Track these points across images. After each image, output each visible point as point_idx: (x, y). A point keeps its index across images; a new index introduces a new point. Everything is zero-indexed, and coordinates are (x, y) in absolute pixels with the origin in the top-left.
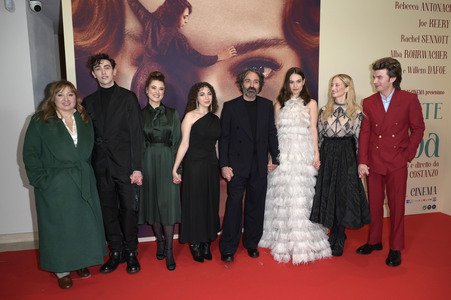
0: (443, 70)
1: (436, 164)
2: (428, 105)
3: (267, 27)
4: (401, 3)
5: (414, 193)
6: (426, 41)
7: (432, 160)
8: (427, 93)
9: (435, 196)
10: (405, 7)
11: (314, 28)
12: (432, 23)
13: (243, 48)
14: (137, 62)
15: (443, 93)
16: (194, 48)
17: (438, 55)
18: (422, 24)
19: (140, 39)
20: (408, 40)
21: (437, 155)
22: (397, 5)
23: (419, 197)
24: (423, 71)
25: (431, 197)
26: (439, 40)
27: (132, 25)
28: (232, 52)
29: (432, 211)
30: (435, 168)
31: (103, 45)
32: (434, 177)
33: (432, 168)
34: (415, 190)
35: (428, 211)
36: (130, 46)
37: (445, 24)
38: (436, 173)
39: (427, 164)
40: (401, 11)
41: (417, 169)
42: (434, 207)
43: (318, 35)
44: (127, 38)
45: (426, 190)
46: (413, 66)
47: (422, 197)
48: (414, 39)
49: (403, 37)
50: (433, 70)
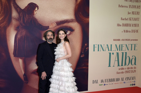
0: (137, 31)
1: (135, 68)
2: (132, 45)
3: (69, 15)
4: (121, 5)
5: (126, 79)
6: (131, 20)
7: (134, 66)
8: (131, 40)
9: (135, 80)
10: (122, 6)
11: (87, 15)
12: (133, 13)
13: (59, 23)
14: (17, 29)
15: (137, 40)
16: (40, 23)
17: (135, 25)
18: (129, 13)
19: (18, 20)
20: (124, 19)
21: (135, 64)
22: (119, 6)
23: (129, 81)
24: (130, 32)
25: (133, 81)
26: (136, 19)
27: (15, 14)
28: (55, 25)
29: (134, 86)
30: (135, 69)
31: (3, 22)
32: (134, 73)
33: (133, 69)
34: (127, 78)
35: (132, 86)
36: (14, 22)
37: (138, 13)
38: (135, 71)
39: (132, 68)
40: (121, 8)
41: (128, 70)
42: (135, 84)
43: (89, 18)
44: (13, 19)
45: (131, 78)
46: (126, 30)
47: (130, 81)
48: (126, 19)
49: (122, 18)
50: (134, 31)
